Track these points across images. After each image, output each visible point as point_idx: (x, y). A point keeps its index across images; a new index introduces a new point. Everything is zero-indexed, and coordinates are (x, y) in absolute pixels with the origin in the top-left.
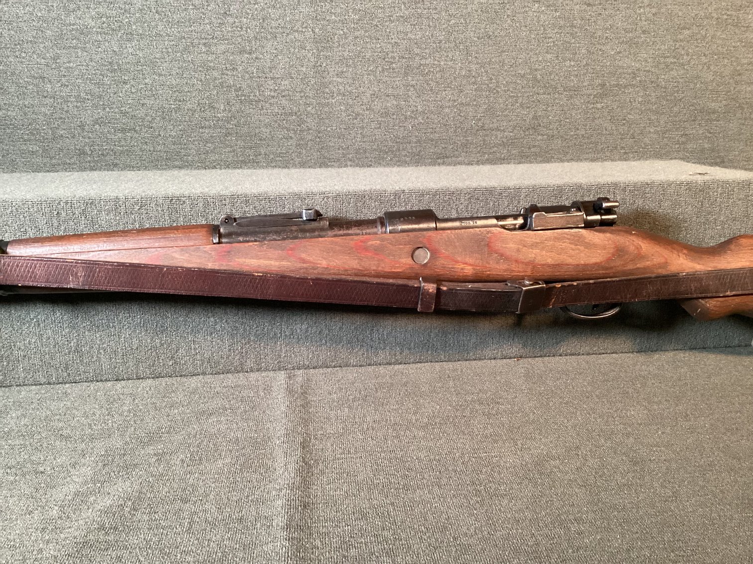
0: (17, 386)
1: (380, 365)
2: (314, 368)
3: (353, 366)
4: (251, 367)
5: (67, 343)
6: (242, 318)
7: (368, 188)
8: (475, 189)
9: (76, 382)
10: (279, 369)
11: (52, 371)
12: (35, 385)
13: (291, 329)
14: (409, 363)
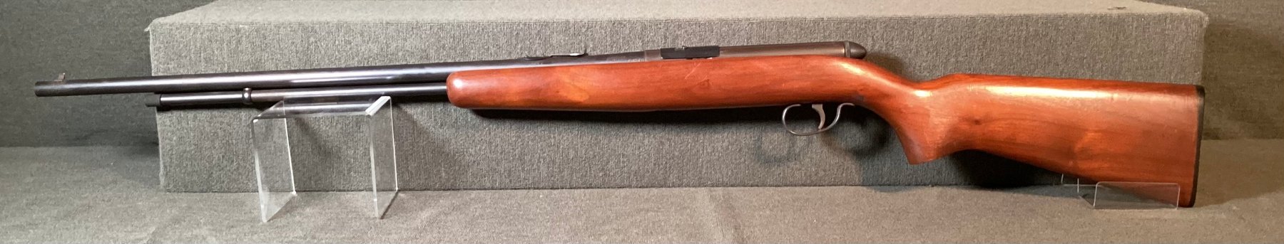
0: (465, 189)
1: (796, 186)
2: (732, 186)
3: (770, 186)
4: (674, 182)
5: (512, 151)
6: (669, 134)
7: (789, 16)
8: (891, 19)
9: (515, 189)
10: (699, 186)
11: (497, 177)
12: (480, 189)
13: (713, 147)
14: (824, 186)
